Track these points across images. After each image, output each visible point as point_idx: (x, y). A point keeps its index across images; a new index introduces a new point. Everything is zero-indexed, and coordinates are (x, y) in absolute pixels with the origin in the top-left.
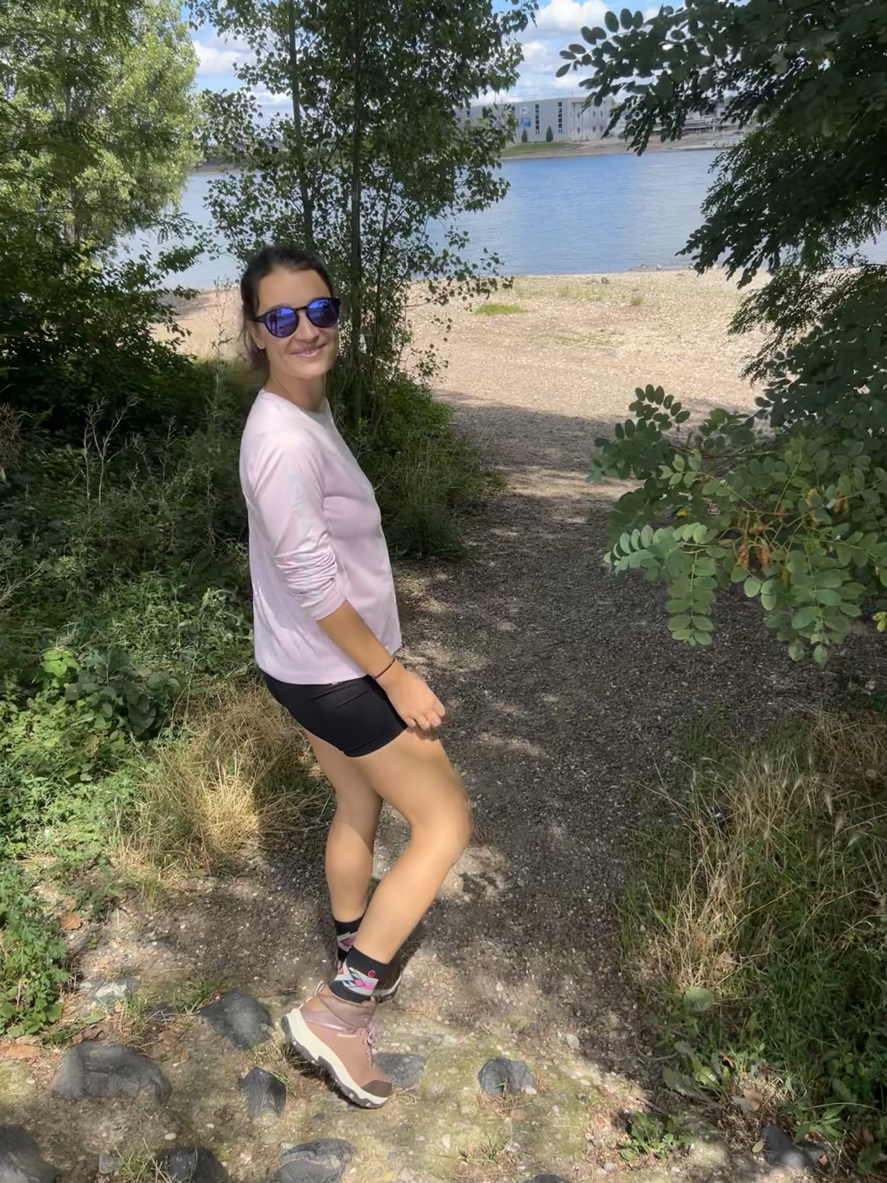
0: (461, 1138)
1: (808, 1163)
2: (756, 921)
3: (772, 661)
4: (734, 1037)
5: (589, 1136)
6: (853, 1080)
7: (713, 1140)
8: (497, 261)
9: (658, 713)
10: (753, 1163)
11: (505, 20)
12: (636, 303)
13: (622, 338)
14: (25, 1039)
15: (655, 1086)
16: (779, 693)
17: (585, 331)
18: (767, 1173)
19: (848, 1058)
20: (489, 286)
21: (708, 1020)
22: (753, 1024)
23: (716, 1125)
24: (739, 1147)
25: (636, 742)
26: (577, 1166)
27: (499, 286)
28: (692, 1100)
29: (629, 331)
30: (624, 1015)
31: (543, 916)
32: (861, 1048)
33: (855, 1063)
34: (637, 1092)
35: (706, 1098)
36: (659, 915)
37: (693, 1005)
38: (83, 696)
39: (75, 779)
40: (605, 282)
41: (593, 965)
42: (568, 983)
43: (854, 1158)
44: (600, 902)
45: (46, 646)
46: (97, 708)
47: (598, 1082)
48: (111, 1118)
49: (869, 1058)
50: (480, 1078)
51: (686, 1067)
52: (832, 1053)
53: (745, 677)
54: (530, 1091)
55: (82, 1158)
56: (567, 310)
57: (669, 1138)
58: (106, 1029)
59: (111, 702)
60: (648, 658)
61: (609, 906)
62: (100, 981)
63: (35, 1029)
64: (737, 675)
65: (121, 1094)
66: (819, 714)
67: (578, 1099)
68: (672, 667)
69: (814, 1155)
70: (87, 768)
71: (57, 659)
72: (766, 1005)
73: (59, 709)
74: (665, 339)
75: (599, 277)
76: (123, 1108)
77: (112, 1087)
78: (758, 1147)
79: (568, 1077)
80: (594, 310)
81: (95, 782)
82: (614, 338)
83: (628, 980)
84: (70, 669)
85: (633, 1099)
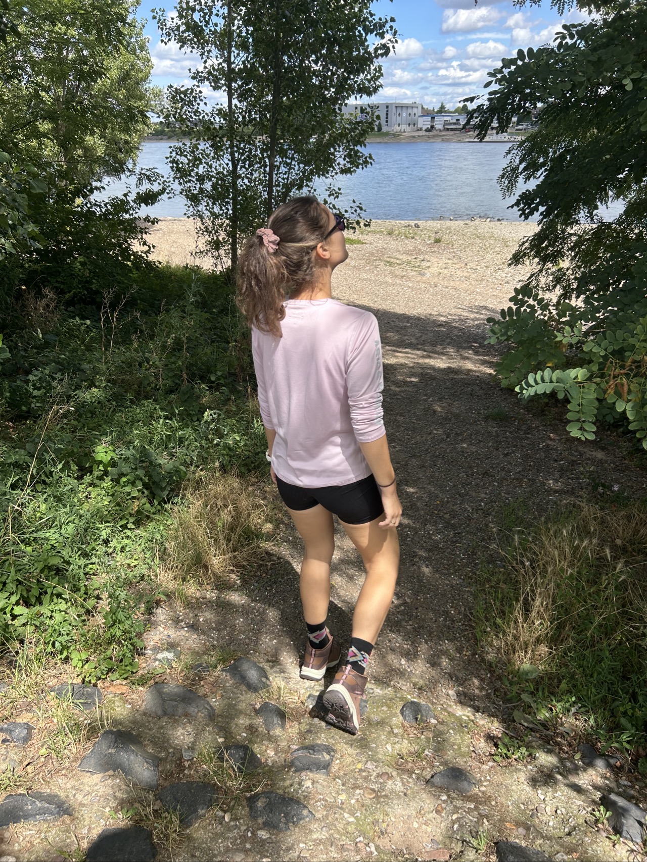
0: (397, 746)
1: (609, 765)
2: (561, 627)
3: (549, 472)
4: (553, 694)
5: (472, 749)
6: (632, 718)
7: (549, 752)
8: (361, 209)
9: (481, 501)
10: (576, 765)
11: (376, 49)
12: (437, 241)
13: (428, 264)
14: (119, 682)
15: (507, 720)
16: (556, 491)
17: (405, 258)
18: (585, 770)
19: (629, 706)
20: (355, 225)
21: (538, 682)
22: (564, 686)
23: (549, 744)
24: (566, 756)
25: (469, 518)
26: (469, 763)
27: (362, 225)
28: (531, 729)
29: (434, 260)
30: (482, 680)
31: (424, 620)
32: (636, 701)
33: (633, 708)
34: (496, 724)
35: (541, 728)
36: (499, 621)
37: (527, 674)
38: (124, 475)
39: (124, 527)
40: (417, 226)
41: (459, 650)
42: (445, 662)
43: (636, 764)
44: (459, 613)
45: (93, 444)
46: (133, 484)
47: (473, 718)
48: (183, 728)
49: (641, 706)
50: (402, 712)
51: (528, 709)
52: (617, 703)
53: (533, 481)
54: (433, 721)
55: (171, 750)
56: (392, 244)
57: (523, 750)
58: (168, 678)
59: (141, 479)
60: (470, 467)
61: (465, 616)
62: (156, 649)
63: (125, 676)
64: (529, 480)
65: (186, 715)
66: (583, 505)
67: (462, 726)
68: (486, 474)
69: (612, 761)
70: (132, 520)
71: (103, 452)
72: (573, 676)
73: (107, 483)
74: (457, 266)
75: (412, 223)
76: (190, 723)
77: (180, 711)
78: (578, 756)
79: (454, 715)
80: (410, 244)
81: (138, 528)
82: (423, 264)
83: (483, 660)
84: (112, 459)
85: (496, 727)
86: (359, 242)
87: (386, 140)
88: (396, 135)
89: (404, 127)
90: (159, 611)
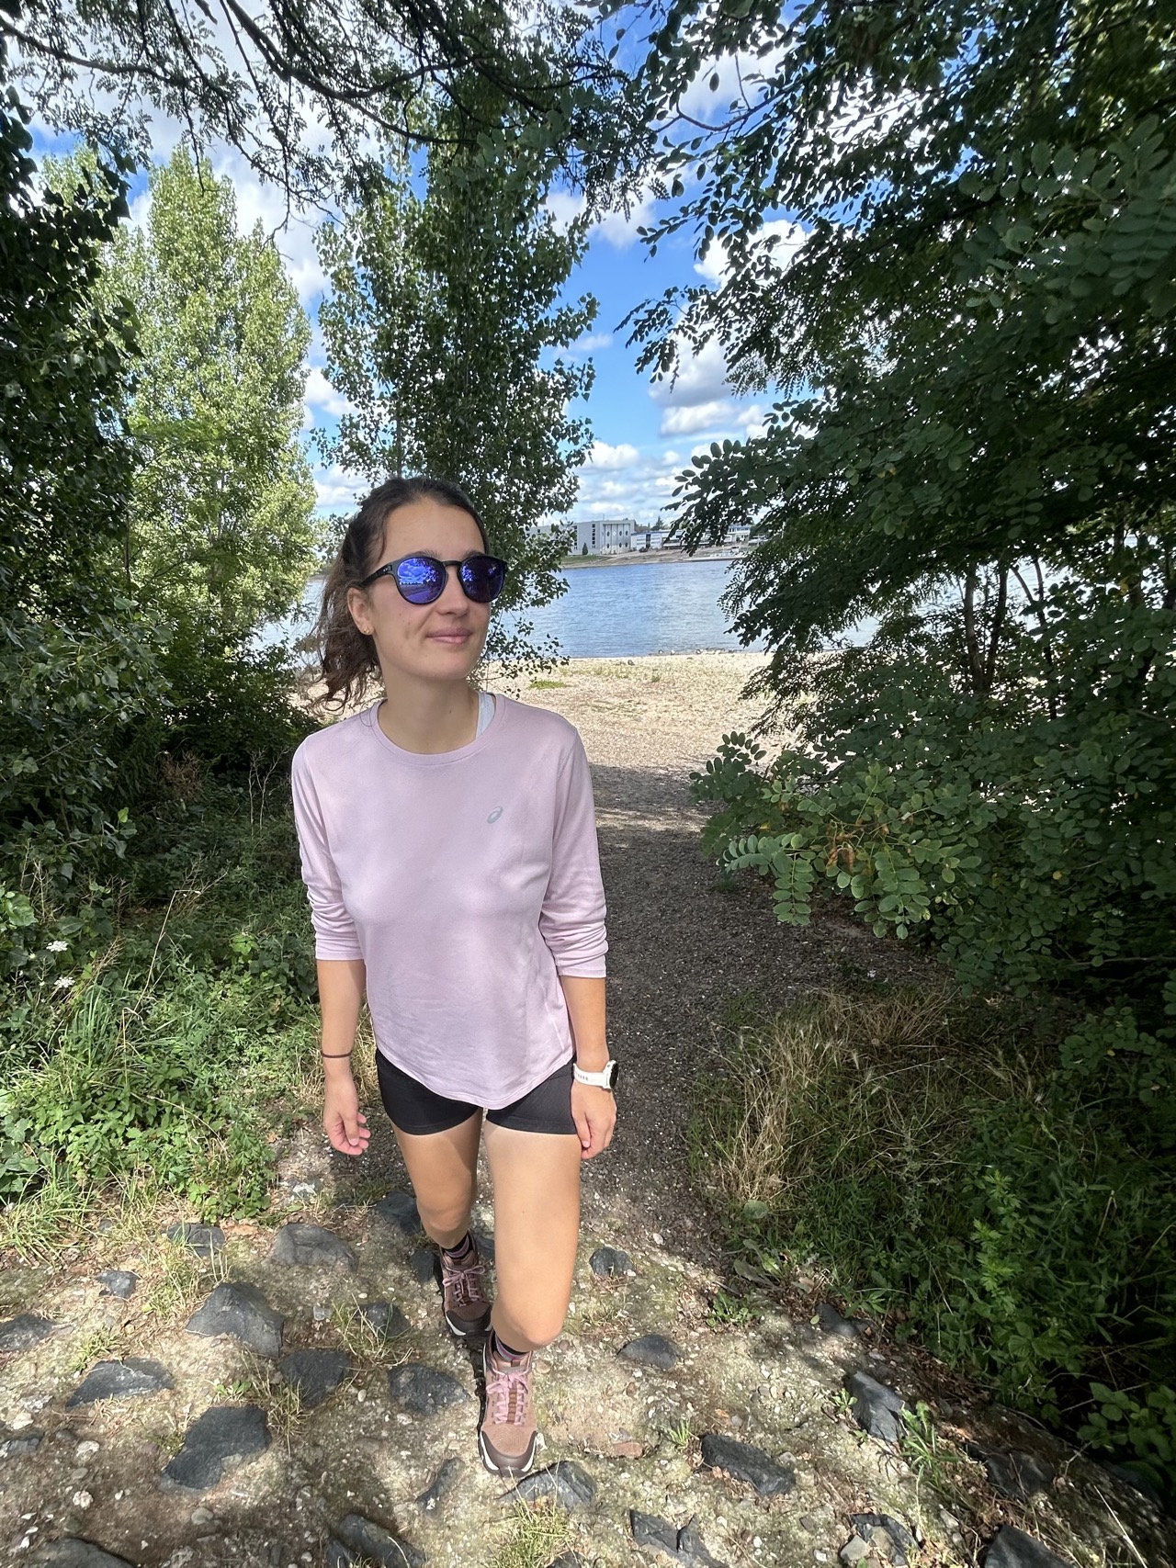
0: (583, 1306)
1: (857, 1333)
2: (798, 1151)
4: (785, 1238)
5: (679, 1309)
6: (887, 1271)
7: (779, 1313)
8: (557, 644)
9: (702, 993)
10: (813, 1332)
11: (568, 457)
12: (656, 680)
13: (645, 707)
14: (245, 1221)
15: (727, 1272)
17: (616, 701)
18: (825, 1339)
19: (883, 1255)
20: (550, 664)
21: (766, 1225)
22: (800, 1227)
23: (778, 1303)
24: (798, 1319)
25: (686, 1015)
26: (674, 1329)
27: (558, 663)
28: (757, 1285)
29: (651, 702)
30: (696, 1220)
31: (624, 1143)
32: (892, 1248)
33: (888, 1258)
34: (712, 1278)
35: (769, 1283)
36: (719, 1145)
37: (753, 1213)
38: (265, 969)
39: (263, 1031)
40: (631, 663)
41: (668, 1181)
42: (650, 1195)
43: (893, 1332)
44: (669, 1135)
45: (232, 932)
46: (276, 979)
47: (681, 1269)
48: (317, 1280)
49: (899, 1256)
50: (591, 1262)
51: (752, 1259)
52: (868, 1251)
54: (631, 1273)
55: (300, 1308)
56: (602, 685)
57: (744, 1312)
58: (304, 1216)
59: (285, 974)
60: (690, 951)
61: (677, 1137)
62: (294, 1180)
63: (253, 1214)
64: (762, 966)
65: (323, 1263)
66: (831, 995)
67: (667, 1280)
68: (708, 959)
69: (861, 1327)
70: (272, 1023)
71: (243, 941)
72: (811, 1215)
73: (246, 979)
74: (680, 708)
75: (625, 660)
76: (326, 1273)
77: (315, 1257)
78: (815, 1320)
79: (658, 1265)
80: (623, 685)
81: (278, 1033)
82: (639, 707)
83: (698, 1194)
84: (253, 949)
85: (712, 1281)
86: (562, 685)
87: (593, 564)
88: (604, 558)
89: (614, 548)
90: (301, 1132)
